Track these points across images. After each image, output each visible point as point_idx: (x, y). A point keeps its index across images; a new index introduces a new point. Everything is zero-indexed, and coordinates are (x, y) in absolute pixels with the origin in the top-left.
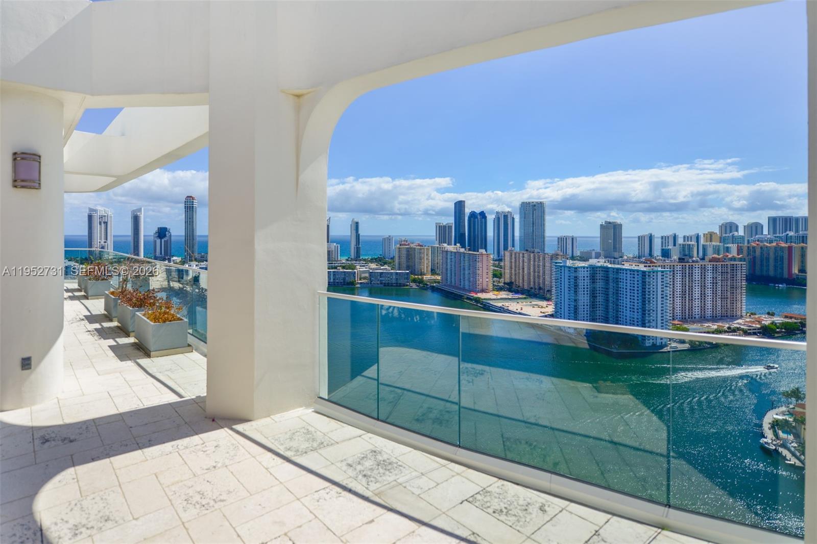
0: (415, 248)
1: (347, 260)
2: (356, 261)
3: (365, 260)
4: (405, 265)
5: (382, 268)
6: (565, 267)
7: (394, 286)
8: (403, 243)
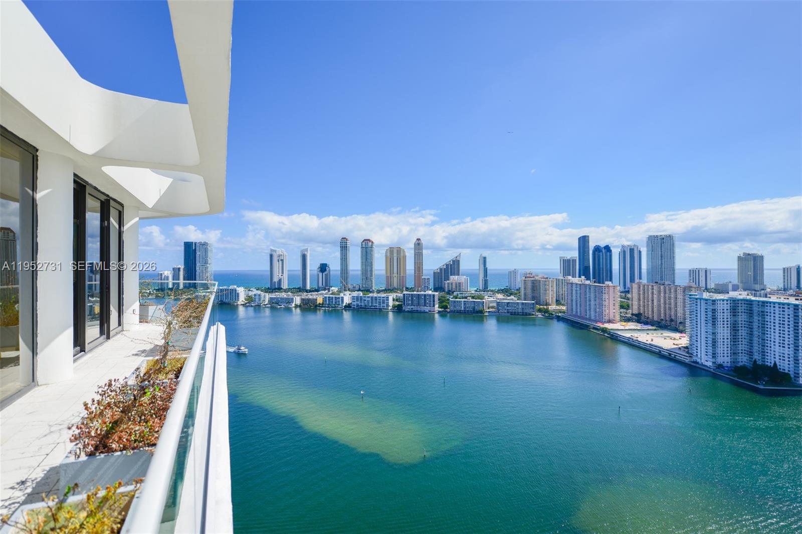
0: (540, 281)
1: (476, 291)
2: (484, 292)
3: (492, 291)
4: (530, 296)
5: (508, 298)
6: (701, 299)
7: (520, 315)
8: (528, 275)
